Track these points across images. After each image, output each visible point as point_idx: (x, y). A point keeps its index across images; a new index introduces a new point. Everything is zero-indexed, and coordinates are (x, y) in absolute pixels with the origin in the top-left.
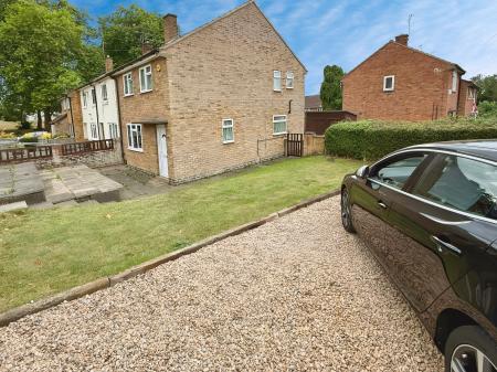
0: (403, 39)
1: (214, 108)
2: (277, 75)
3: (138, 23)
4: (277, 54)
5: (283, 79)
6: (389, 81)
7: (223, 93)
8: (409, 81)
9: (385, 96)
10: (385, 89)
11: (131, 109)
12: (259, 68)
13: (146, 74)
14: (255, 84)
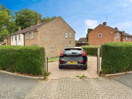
0: (105, 23)
1: (49, 42)
2: (66, 34)
3: (28, 14)
4: (67, 29)
5: (69, 35)
6: (100, 35)
7: (51, 39)
8: (105, 35)
9: (99, 39)
10: (99, 37)
11: (28, 42)
12: (61, 32)
13: (33, 34)
14: (60, 36)
